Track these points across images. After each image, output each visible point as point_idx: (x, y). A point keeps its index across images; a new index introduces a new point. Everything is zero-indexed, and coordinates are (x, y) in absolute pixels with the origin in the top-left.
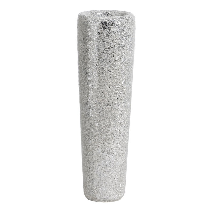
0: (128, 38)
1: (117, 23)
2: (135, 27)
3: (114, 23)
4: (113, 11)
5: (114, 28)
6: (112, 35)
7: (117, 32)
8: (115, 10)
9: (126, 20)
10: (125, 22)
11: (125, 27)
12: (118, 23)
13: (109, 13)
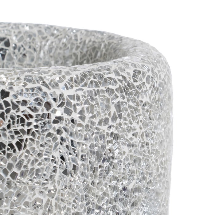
0: (133, 205)
1: (59, 113)
2: (169, 134)
3: (42, 110)
4: (35, 30)
5: (38, 149)
6: (29, 197)
7: (59, 171)
8: (47, 22)
9: (120, 90)
10: (118, 106)
11: (116, 137)
12: (68, 112)
13: (14, 40)
